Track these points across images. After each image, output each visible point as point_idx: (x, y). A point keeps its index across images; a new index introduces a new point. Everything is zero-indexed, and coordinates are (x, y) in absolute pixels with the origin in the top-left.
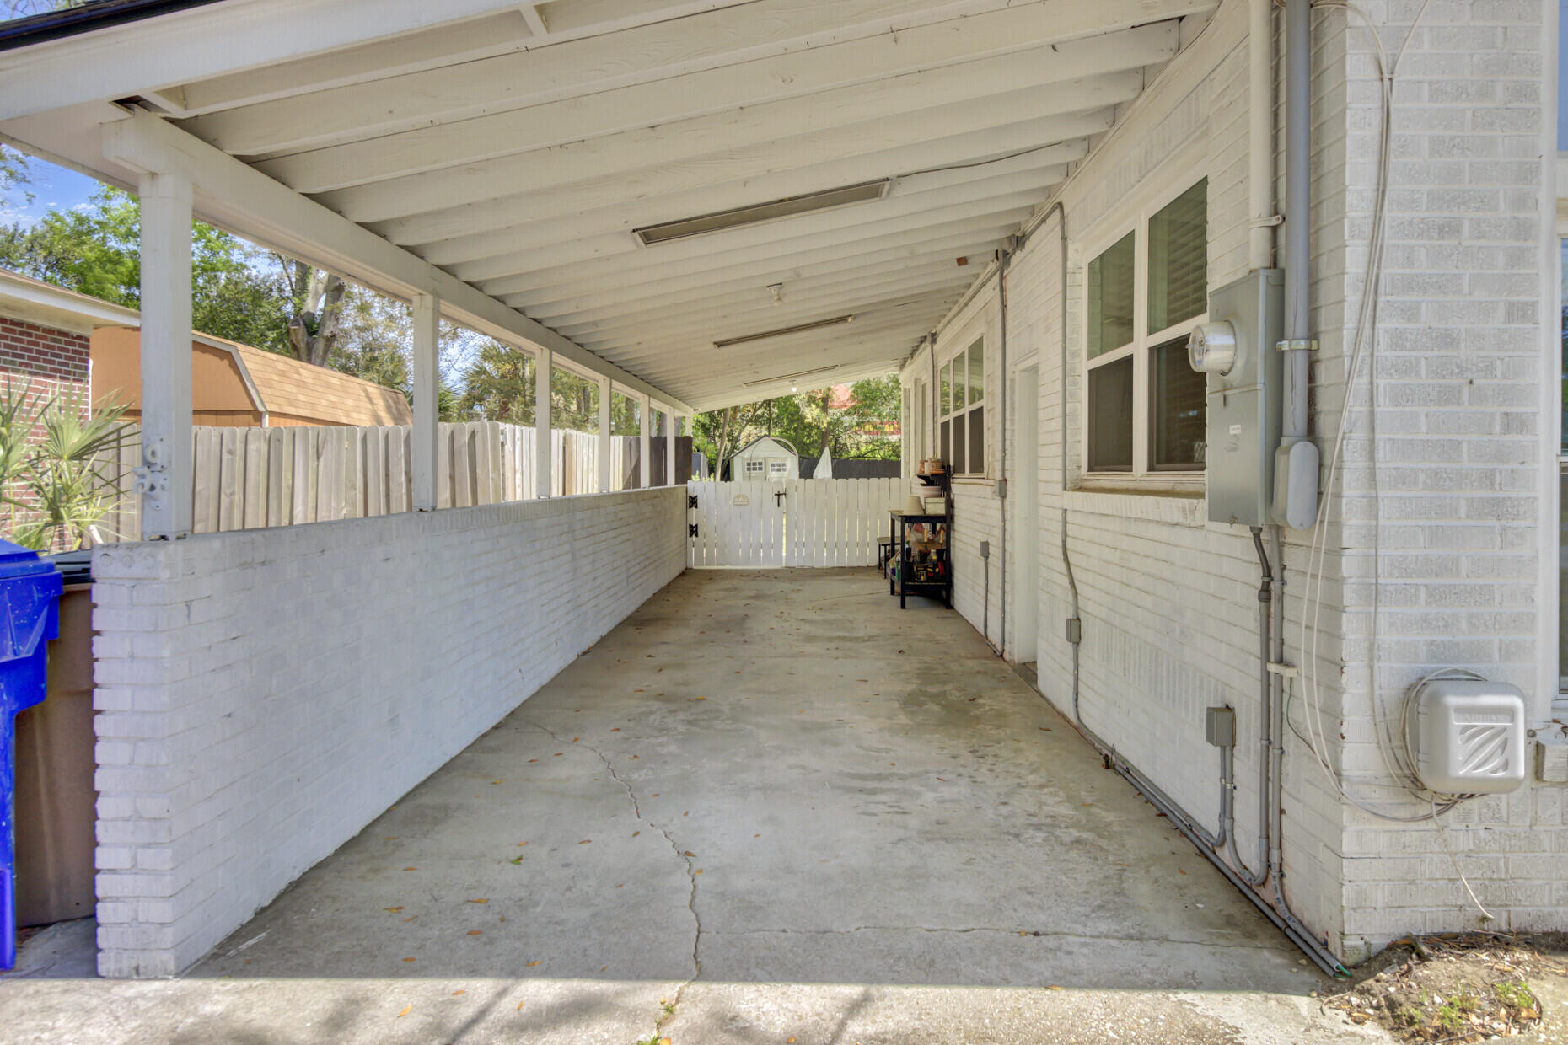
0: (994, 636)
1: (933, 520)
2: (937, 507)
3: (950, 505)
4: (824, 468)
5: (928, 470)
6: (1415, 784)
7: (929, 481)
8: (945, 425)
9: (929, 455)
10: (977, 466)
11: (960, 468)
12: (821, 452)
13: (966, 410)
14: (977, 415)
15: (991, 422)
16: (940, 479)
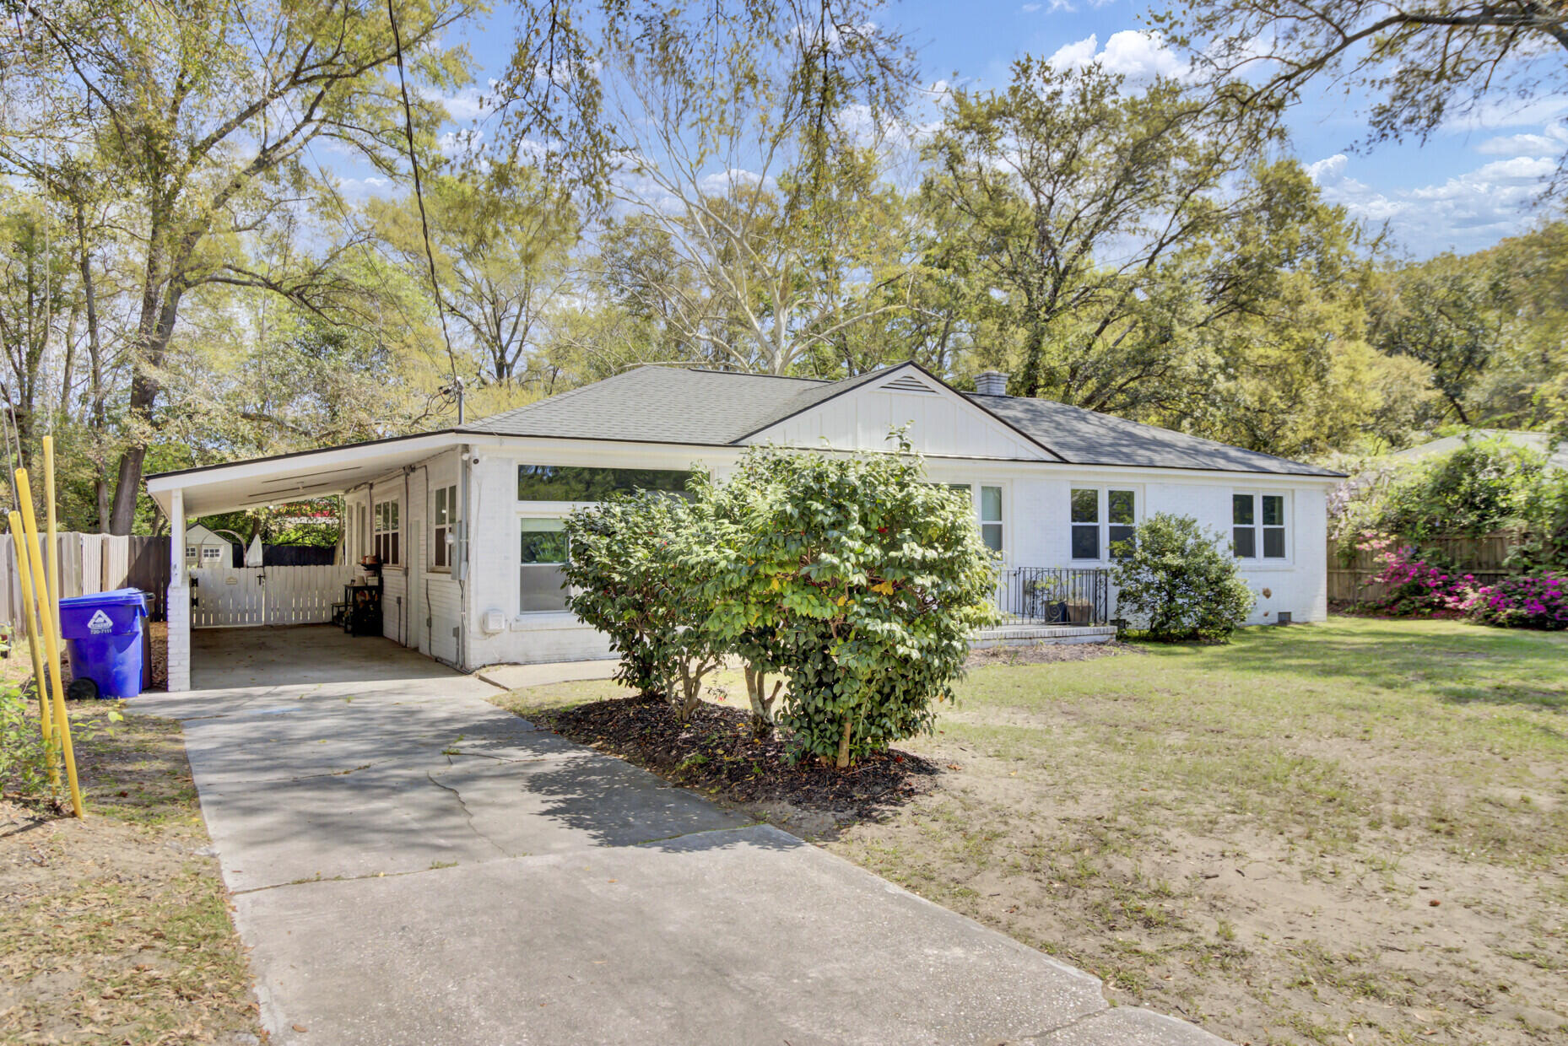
0: (403, 640)
1: (370, 588)
2: (373, 581)
3: (381, 581)
4: (255, 555)
5: (368, 561)
6: (485, 633)
7: (368, 567)
8: (378, 537)
9: (368, 553)
10: (395, 561)
11: (387, 561)
12: (251, 538)
13: (391, 532)
14: (395, 536)
15: (401, 540)
16: (375, 567)
